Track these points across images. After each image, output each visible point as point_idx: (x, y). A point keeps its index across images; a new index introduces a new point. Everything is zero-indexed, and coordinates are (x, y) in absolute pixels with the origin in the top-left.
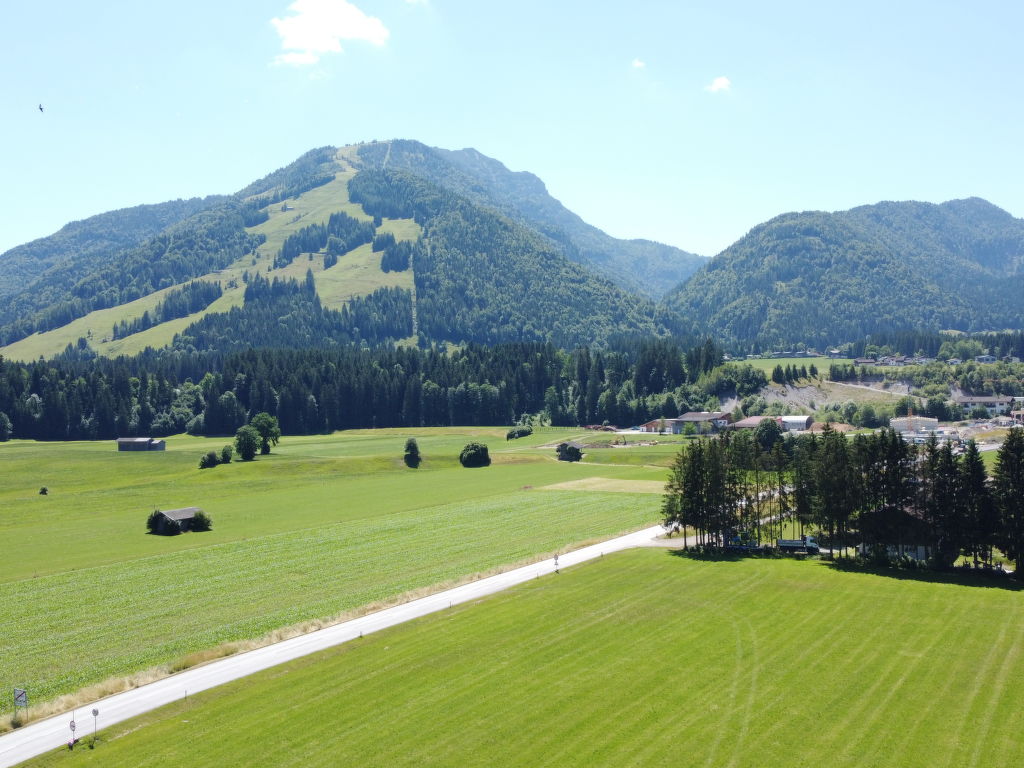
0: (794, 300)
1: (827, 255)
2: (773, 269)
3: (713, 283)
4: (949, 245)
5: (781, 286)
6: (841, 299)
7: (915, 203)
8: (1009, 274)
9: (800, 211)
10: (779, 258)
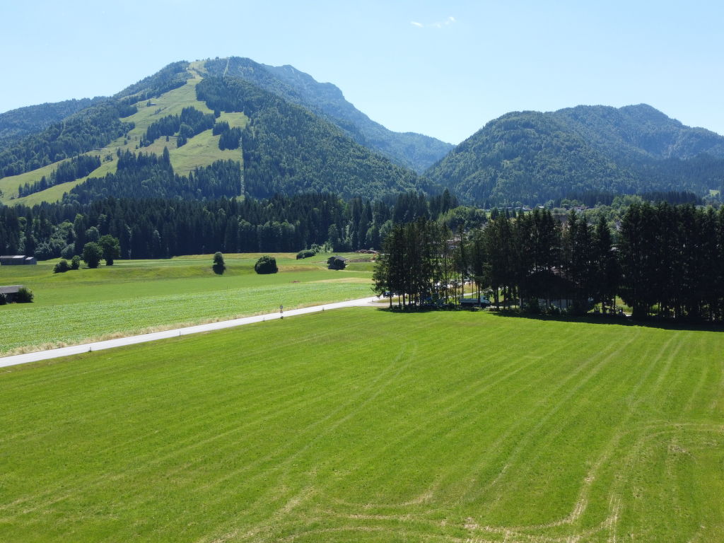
0: (515, 172)
1: (539, 141)
2: (502, 151)
3: (459, 162)
4: (624, 136)
5: (507, 163)
6: (548, 172)
7: (602, 107)
8: (665, 157)
9: (521, 111)
10: (506, 143)
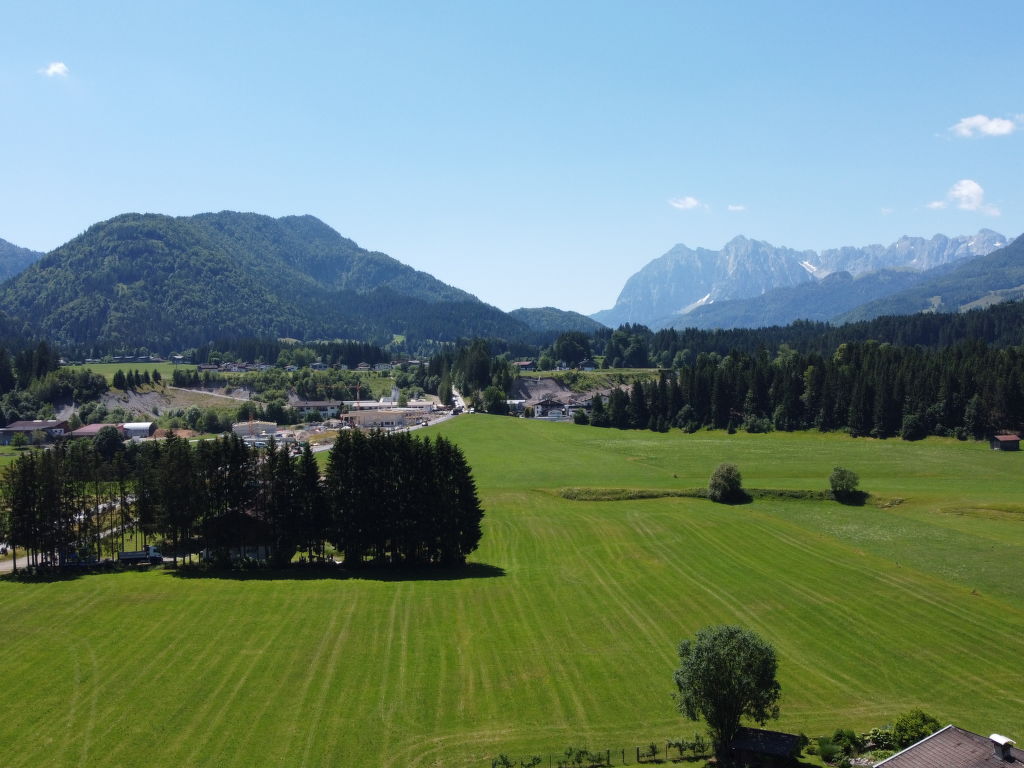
0: (136, 303)
1: (170, 259)
2: (114, 269)
3: (47, 281)
4: (287, 258)
5: (122, 288)
6: (185, 304)
7: (255, 215)
8: (338, 288)
9: (142, 212)
10: (120, 259)
